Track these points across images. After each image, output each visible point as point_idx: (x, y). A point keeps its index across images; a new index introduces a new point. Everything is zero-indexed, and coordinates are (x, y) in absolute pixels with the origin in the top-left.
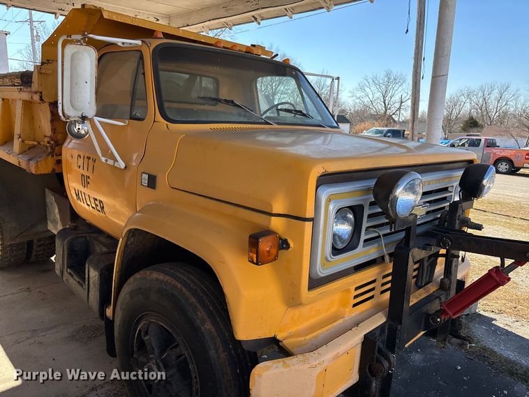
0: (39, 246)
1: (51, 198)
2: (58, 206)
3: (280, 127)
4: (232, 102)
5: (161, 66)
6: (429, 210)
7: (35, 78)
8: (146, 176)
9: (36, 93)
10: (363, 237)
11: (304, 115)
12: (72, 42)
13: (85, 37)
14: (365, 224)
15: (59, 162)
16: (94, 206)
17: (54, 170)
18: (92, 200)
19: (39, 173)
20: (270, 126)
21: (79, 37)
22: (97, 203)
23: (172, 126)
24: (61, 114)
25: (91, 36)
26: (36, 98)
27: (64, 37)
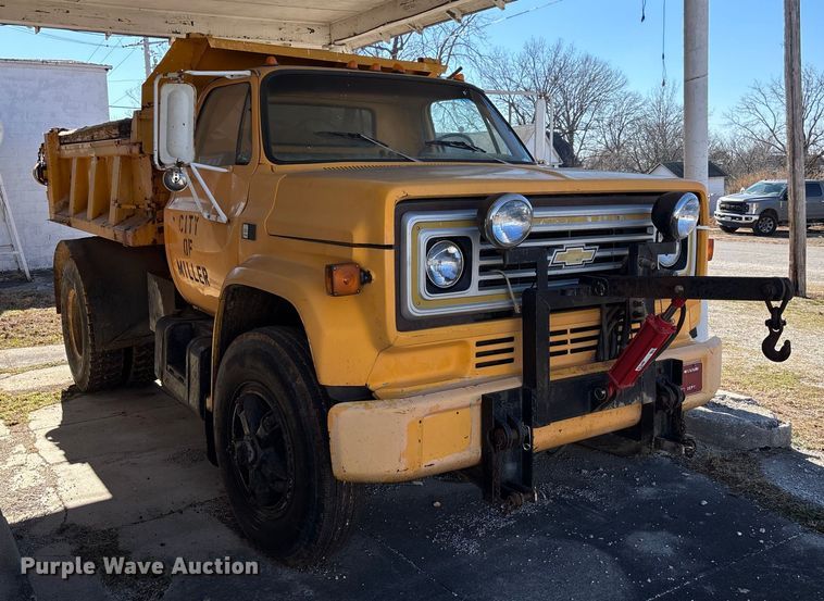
0: (139, 359)
1: (153, 284)
2: (161, 293)
3: (423, 163)
4: (359, 136)
5: (270, 99)
6: (597, 254)
7: (134, 126)
8: (246, 227)
9: (135, 144)
10: (476, 277)
11: (468, 148)
12: (169, 81)
13: (181, 74)
14: (477, 263)
15: (161, 230)
16: (197, 277)
17: (155, 241)
18: (195, 269)
19: (137, 244)
20: (409, 163)
21: (175, 75)
22: (201, 272)
23: (278, 168)
24: (157, 163)
25: (187, 72)
26: (136, 150)
27: (161, 76)
